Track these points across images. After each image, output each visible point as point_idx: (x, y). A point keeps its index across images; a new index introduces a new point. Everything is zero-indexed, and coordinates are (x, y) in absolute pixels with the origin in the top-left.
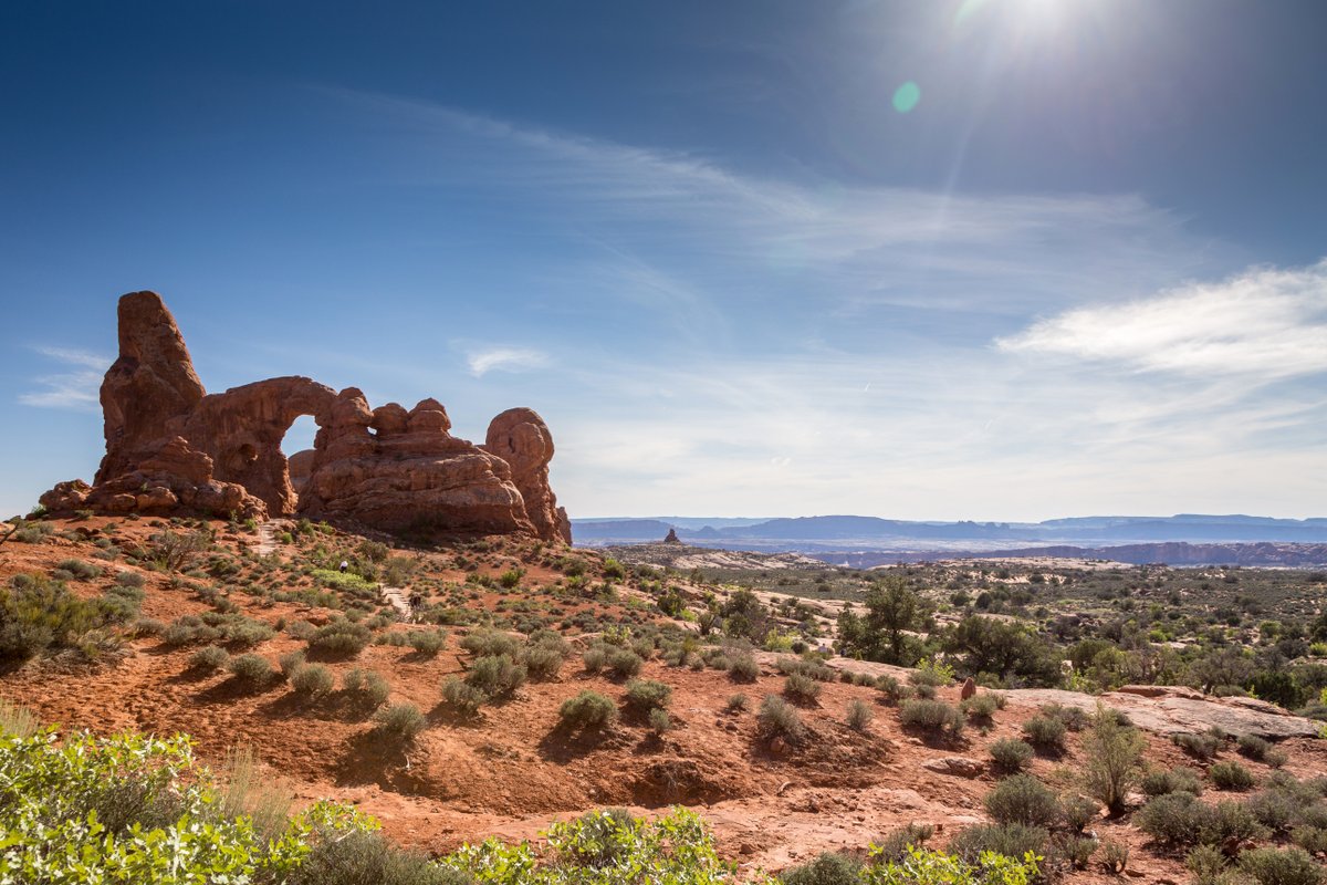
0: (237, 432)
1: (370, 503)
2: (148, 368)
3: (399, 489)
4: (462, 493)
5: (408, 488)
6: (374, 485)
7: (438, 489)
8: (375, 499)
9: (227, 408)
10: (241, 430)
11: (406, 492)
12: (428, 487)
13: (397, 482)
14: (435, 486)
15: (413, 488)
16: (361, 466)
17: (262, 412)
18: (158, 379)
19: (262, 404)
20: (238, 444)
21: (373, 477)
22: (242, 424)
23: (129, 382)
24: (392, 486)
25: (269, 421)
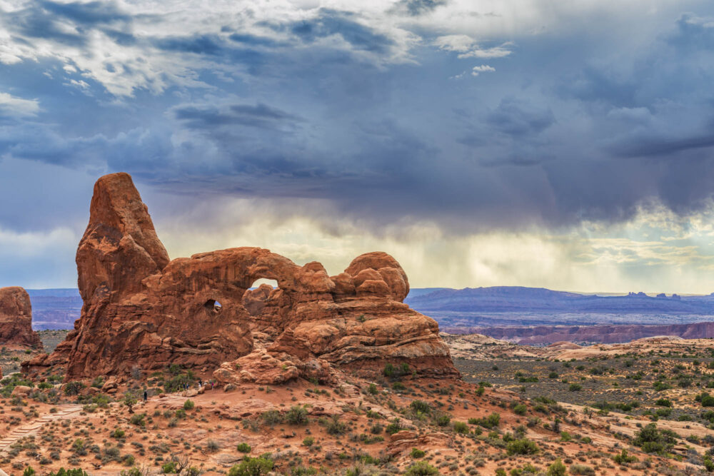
0: (203, 290)
1: (349, 357)
2: (130, 237)
3: (367, 344)
4: (412, 348)
5: (373, 344)
6: (350, 343)
7: (395, 345)
8: (351, 353)
9: (197, 270)
10: (208, 288)
11: (372, 348)
12: (389, 343)
13: (365, 339)
14: (394, 342)
15: (377, 344)
16: (337, 327)
17: (226, 275)
18: (137, 246)
19: (227, 268)
20: (204, 299)
21: (346, 335)
22: (208, 283)
23: (114, 249)
24: (362, 343)
25: (231, 282)
